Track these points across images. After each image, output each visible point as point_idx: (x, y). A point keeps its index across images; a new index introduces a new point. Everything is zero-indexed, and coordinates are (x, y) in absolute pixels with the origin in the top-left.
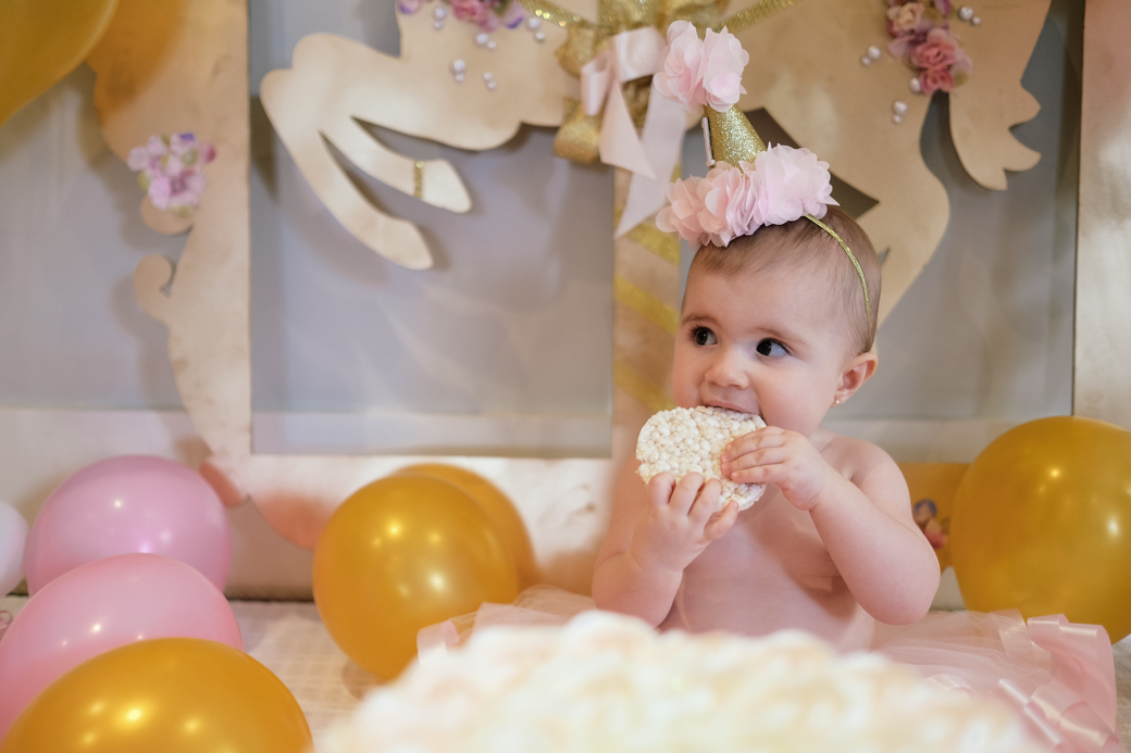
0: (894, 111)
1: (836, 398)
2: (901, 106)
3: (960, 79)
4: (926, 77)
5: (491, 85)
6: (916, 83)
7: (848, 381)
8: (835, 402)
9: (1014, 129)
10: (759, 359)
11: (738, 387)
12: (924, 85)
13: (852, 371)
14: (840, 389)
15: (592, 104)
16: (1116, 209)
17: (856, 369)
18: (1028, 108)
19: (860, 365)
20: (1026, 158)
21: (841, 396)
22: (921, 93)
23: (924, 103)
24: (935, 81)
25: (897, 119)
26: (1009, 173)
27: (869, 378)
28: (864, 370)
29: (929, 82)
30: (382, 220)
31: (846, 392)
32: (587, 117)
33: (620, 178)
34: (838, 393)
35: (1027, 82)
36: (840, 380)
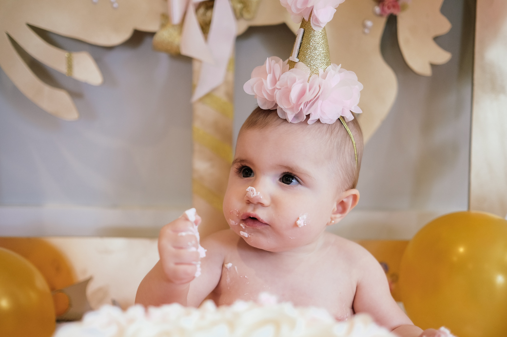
0: (364, 26)
1: (332, 219)
2: (369, 23)
3: (403, 8)
4: (383, 5)
5: (115, 5)
6: (377, 9)
7: (340, 208)
8: (331, 222)
9: (436, 39)
10: (281, 186)
11: (262, 205)
12: (383, 10)
13: (342, 202)
14: (334, 213)
15: (176, 18)
16: (495, 88)
17: (345, 200)
18: (444, 26)
19: (347, 197)
20: (443, 57)
21: (335, 218)
22: (381, 15)
23: (382, 22)
24: (389, 8)
25: (366, 31)
26: (433, 66)
27: (354, 207)
28: (350, 201)
29: (386, 8)
30: (47, 89)
31: (338, 215)
32: (174, 26)
33: (196, 65)
34: (333, 216)
35: (444, 10)
36: (335, 206)
